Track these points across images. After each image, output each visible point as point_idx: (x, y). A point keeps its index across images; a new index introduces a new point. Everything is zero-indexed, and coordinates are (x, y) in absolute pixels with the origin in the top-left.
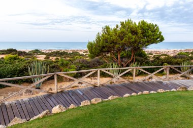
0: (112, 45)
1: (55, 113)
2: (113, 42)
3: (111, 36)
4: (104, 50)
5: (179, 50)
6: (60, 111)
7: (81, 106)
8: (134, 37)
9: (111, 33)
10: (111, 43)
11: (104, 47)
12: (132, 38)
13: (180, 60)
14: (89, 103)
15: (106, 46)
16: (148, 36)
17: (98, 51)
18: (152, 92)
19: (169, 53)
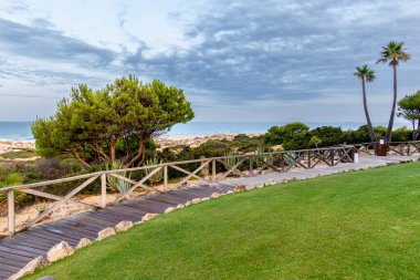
0: (100, 125)
1: (55, 259)
2: (104, 120)
3: (98, 108)
4: (80, 136)
5: (203, 136)
6: (65, 254)
7: (99, 239)
8: (146, 109)
9: (96, 101)
10: (97, 123)
11: (79, 131)
12: (143, 113)
13: (220, 150)
14: (113, 233)
15: (86, 129)
16: (172, 110)
17: (65, 139)
18: (204, 199)
19: (189, 143)
